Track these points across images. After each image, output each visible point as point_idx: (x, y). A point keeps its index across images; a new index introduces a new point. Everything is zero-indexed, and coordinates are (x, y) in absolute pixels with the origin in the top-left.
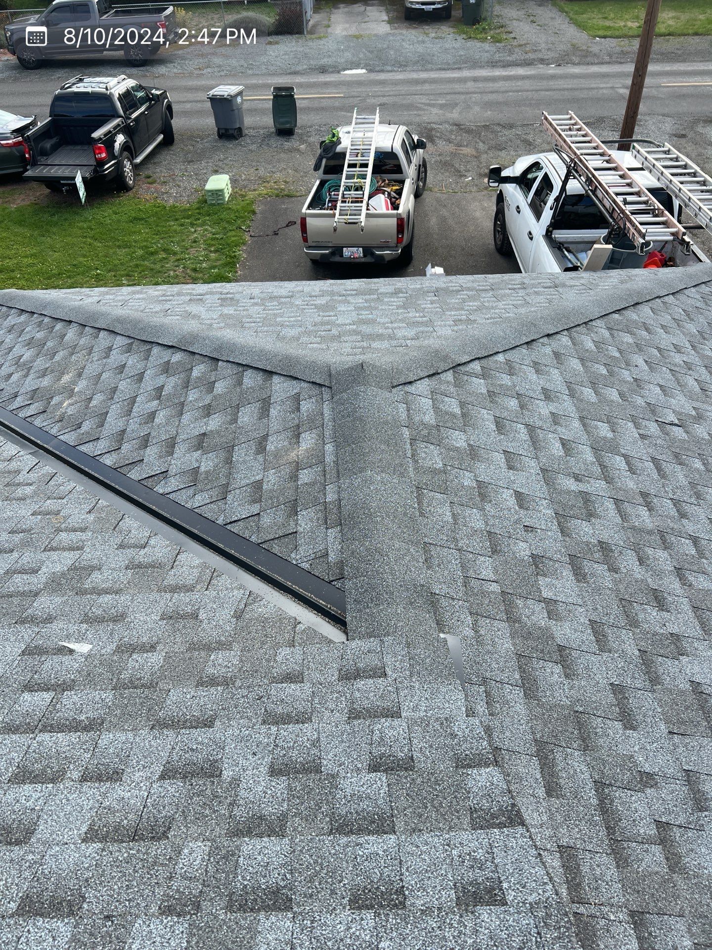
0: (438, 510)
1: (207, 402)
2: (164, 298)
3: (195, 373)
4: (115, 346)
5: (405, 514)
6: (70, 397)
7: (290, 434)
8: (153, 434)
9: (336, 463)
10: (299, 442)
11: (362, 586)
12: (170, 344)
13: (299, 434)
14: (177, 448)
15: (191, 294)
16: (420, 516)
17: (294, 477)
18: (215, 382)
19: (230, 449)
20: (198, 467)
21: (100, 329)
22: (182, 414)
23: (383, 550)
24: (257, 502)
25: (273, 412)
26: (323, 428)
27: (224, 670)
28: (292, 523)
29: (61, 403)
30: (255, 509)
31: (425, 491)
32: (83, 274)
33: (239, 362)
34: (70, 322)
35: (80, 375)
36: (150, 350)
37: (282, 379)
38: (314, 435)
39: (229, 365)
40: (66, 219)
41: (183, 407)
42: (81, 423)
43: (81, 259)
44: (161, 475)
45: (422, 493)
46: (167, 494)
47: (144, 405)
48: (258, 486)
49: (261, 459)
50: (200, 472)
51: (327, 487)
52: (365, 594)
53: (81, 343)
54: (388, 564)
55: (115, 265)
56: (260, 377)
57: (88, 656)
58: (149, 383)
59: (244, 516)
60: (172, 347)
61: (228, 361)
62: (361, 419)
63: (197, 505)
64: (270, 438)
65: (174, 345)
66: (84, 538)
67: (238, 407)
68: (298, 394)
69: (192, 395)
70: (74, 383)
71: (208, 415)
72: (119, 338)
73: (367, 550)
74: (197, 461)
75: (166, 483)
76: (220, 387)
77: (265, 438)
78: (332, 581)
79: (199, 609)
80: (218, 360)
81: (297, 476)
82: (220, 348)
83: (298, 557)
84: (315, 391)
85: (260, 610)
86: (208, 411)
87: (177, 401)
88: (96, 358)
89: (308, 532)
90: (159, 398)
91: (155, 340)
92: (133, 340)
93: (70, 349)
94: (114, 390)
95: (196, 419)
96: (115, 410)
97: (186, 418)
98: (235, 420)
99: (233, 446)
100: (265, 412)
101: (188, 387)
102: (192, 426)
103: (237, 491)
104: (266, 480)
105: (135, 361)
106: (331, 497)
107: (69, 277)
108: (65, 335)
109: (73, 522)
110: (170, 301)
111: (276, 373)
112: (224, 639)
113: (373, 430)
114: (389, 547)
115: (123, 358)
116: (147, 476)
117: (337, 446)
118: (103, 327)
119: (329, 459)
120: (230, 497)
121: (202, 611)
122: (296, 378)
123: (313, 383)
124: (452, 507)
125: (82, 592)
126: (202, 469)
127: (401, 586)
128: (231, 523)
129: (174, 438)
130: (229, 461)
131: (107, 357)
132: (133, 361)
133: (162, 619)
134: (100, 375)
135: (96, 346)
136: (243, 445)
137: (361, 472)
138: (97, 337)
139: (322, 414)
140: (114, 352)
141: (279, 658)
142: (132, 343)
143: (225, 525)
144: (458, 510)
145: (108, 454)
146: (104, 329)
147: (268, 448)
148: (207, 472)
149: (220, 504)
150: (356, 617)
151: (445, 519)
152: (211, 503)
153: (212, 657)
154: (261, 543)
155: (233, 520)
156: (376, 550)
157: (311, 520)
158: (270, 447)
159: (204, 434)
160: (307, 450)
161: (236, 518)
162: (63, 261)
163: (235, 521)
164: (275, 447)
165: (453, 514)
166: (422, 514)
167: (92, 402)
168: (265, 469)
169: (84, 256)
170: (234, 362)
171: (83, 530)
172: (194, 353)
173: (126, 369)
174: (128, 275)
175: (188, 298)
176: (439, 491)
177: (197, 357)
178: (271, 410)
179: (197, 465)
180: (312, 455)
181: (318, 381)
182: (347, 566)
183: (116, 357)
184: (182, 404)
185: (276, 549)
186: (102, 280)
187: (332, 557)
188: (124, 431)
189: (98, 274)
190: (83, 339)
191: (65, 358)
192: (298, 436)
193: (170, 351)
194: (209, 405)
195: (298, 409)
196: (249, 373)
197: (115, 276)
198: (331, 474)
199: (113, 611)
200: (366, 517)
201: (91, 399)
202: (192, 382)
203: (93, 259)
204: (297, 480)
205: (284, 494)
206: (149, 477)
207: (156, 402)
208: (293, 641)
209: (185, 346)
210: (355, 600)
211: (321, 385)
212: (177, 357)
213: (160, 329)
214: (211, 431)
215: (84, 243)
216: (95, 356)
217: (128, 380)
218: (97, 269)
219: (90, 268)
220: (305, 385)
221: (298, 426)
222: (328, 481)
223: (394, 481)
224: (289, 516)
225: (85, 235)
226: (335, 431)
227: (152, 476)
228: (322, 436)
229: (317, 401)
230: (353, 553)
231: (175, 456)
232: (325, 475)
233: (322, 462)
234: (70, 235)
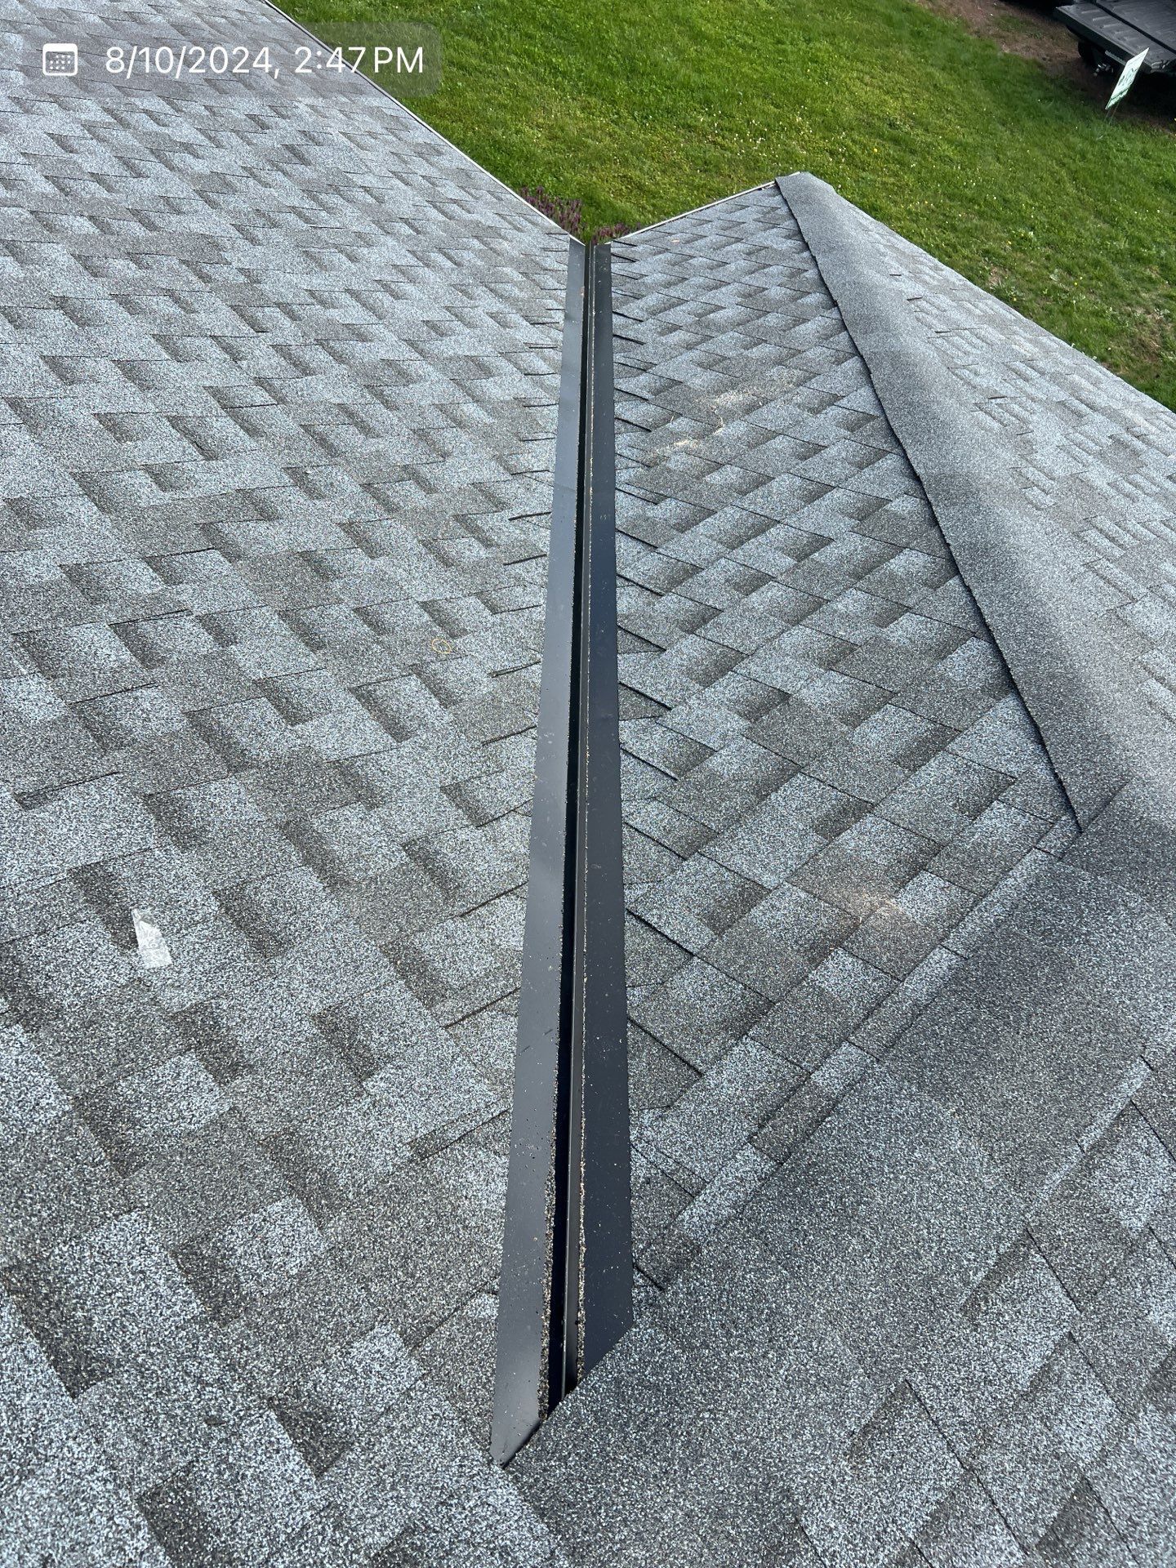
0: (1022, 1329)
1: (856, 637)
2: (1022, 367)
3: (898, 564)
4: (844, 402)
5: (929, 1282)
6: (701, 436)
7: (908, 849)
8: (724, 618)
9: (918, 1010)
10: (904, 884)
11: (659, 1369)
12: (920, 471)
13: (923, 867)
14: (723, 681)
15: (1075, 390)
16: (963, 1309)
17: (818, 953)
18: (909, 609)
19: (789, 770)
20: (713, 752)
21: (856, 352)
22: (798, 623)
23: (786, 1328)
24: (713, 928)
25: (932, 771)
26: (976, 903)
27: (254, 1263)
28: (714, 1047)
29: (678, 436)
30: (698, 937)
31: (1038, 1258)
32: (1006, 223)
33: (985, 611)
34: (835, 304)
35: (750, 409)
36: (881, 454)
37: (1018, 717)
38: (943, 901)
39: (964, 599)
40: (1061, 118)
41: (815, 610)
42: (666, 497)
43: (1024, 197)
44: (655, 707)
45: (1026, 1255)
46: (626, 752)
47: (768, 554)
48: (751, 893)
49: (810, 848)
50: (707, 762)
51: (845, 1047)
52: (647, 1393)
53: (810, 354)
54: (763, 1375)
55: (1065, 242)
56: (987, 672)
57: (139, 983)
58: (816, 518)
59: (667, 932)
60: (916, 478)
61: (968, 590)
62: (1061, 969)
63: (636, 822)
64: (870, 818)
65: (924, 478)
66: (431, 718)
67: (888, 697)
68: (1010, 780)
69: (851, 602)
70: (730, 415)
71: (830, 665)
72: (865, 392)
73: (758, 1294)
74: (724, 737)
75: (644, 730)
76: (904, 630)
77: (862, 808)
78: (640, 1270)
79: (390, 1058)
80: (957, 572)
81: (825, 953)
82: (982, 551)
83: (648, 1133)
84: (1048, 807)
85: (471, 1177)
86: (838, 656)
87: (817, 590)
88: (799, 399)
89: (716, 1102)
90: (801, 556)
91: (907, 442)
92: (877, 413)
93: (785, 351)
94: (763, 480)
95: (806, 656)
96: (726, 519)
97: (799, 635)
98: (855, 719)
99: (799, 769)
100: (915, 757)
101: (860, 578)
102: (788, 660)
103: (712, 868)
104: (773, 899)
105: (844, 454)
106: (827, 1078)
107: (981, 215)
108: (805, 321)
109: (454, 675)
110: (1026, 380)
111: (1018, 694)
112: (341, 1182)
113: (1059, 1018)
114: (809, 1334)
115: (834, 432)
116: (638, 687)
117: (956, 979)
118: (863, 353)
119: (916, 987)
120: (691, 865)
121: (389, 1071)
122: (1040, 741)
123: (1061, 786)
124: (1059, 1347)
125: (295, 832)
126: (714, 762)
127: (735, 1456)
128: (639, 918)
129: (740, 656)
130: (763, 791)
131: (815, 411)
132: (840, 450)
133: (319, 1019)
134: (775, 434)
135: (820, 378)
136: (816, 784)
137: (935, 1092)
138: (839, 362)
139: (1005, 872)
140: (832, 411)
141: (360, 1349)
142: (873, 417)
143: (630, 913)
144: (1067, 1366)
145: (638, 589)
146: (862, 357)
147: (845, 835)
148: (713, 776)
149: (666, 860)
150: (578, 1424)
151: (1012, 1367)
152: (658, 843)
153: (277, 1206)
154: (633, 1022)
155: (648, 917)
156: (772, 1313)
157: (749, 1081)
158: (849, 840)
159: (785, 697)
160: (898, 919)
161: (654, 921)
162: (995, 184)
163: (647, 924)
164: (857, 849)
165: (1046, 1369)
166: (970, 1310)
167: (715, 475)
168: (794, 877)
169: (1033, 195)
170: (974, 601)
171: (447, 700)
172: (934, 522)
173: (816, 458)
174: (1069, 272)
175: (1063, 396)
176: (1070, 1283)
177: (934, 533)
178: (933, 763)
179: (715, 746)
180: (896, 941)
181: (1073, 792)
182: (686, 1280)
183: (826, 425)
184: (818, 604)
185: (637, 1067)
186: (1023, 252)
187: (693, 1216)
188: (696, 569)
189: (1025, 238)
190: (819, 350)
191: (763, 362)
192: (917, 868)
193: (908, 483)
194: (852, 648)
195: (977, 812)
196: (977, 647)
197: (1048, 258)
198: (879, 1029)
199: (283, 918)
200: (835, 1213)
201: (719, 466)
202: (877, 575)
203: (1040, 208)
204: (815, 962)
205: (766, 966)
206: (637, 692)
207: (790, 561)
208: (431, 1330)
209: (936, 498)
210: (617, 1381)
211: (1068, 806)
212: (905, 506)
213: (936, 429)
214: (801, 703)
215: (1052, 174)
216: (803, 394)
217: (798, 481)
218: (1033, 229)
219: (1023, 221)
220: (1041, 772)
221: (937, 849)
222: (861, 1034)
223: (986, 1179)
224: (726, 1025)
225: (1066, 160)
226: (987, 939)
227: (642, 695)
228: (955, 918)
229: (1027, 830)
230: (726, 1265)
231: (708, 692)
232: (869, 1014)
233: (897, 978)
234: (1042, 148)
